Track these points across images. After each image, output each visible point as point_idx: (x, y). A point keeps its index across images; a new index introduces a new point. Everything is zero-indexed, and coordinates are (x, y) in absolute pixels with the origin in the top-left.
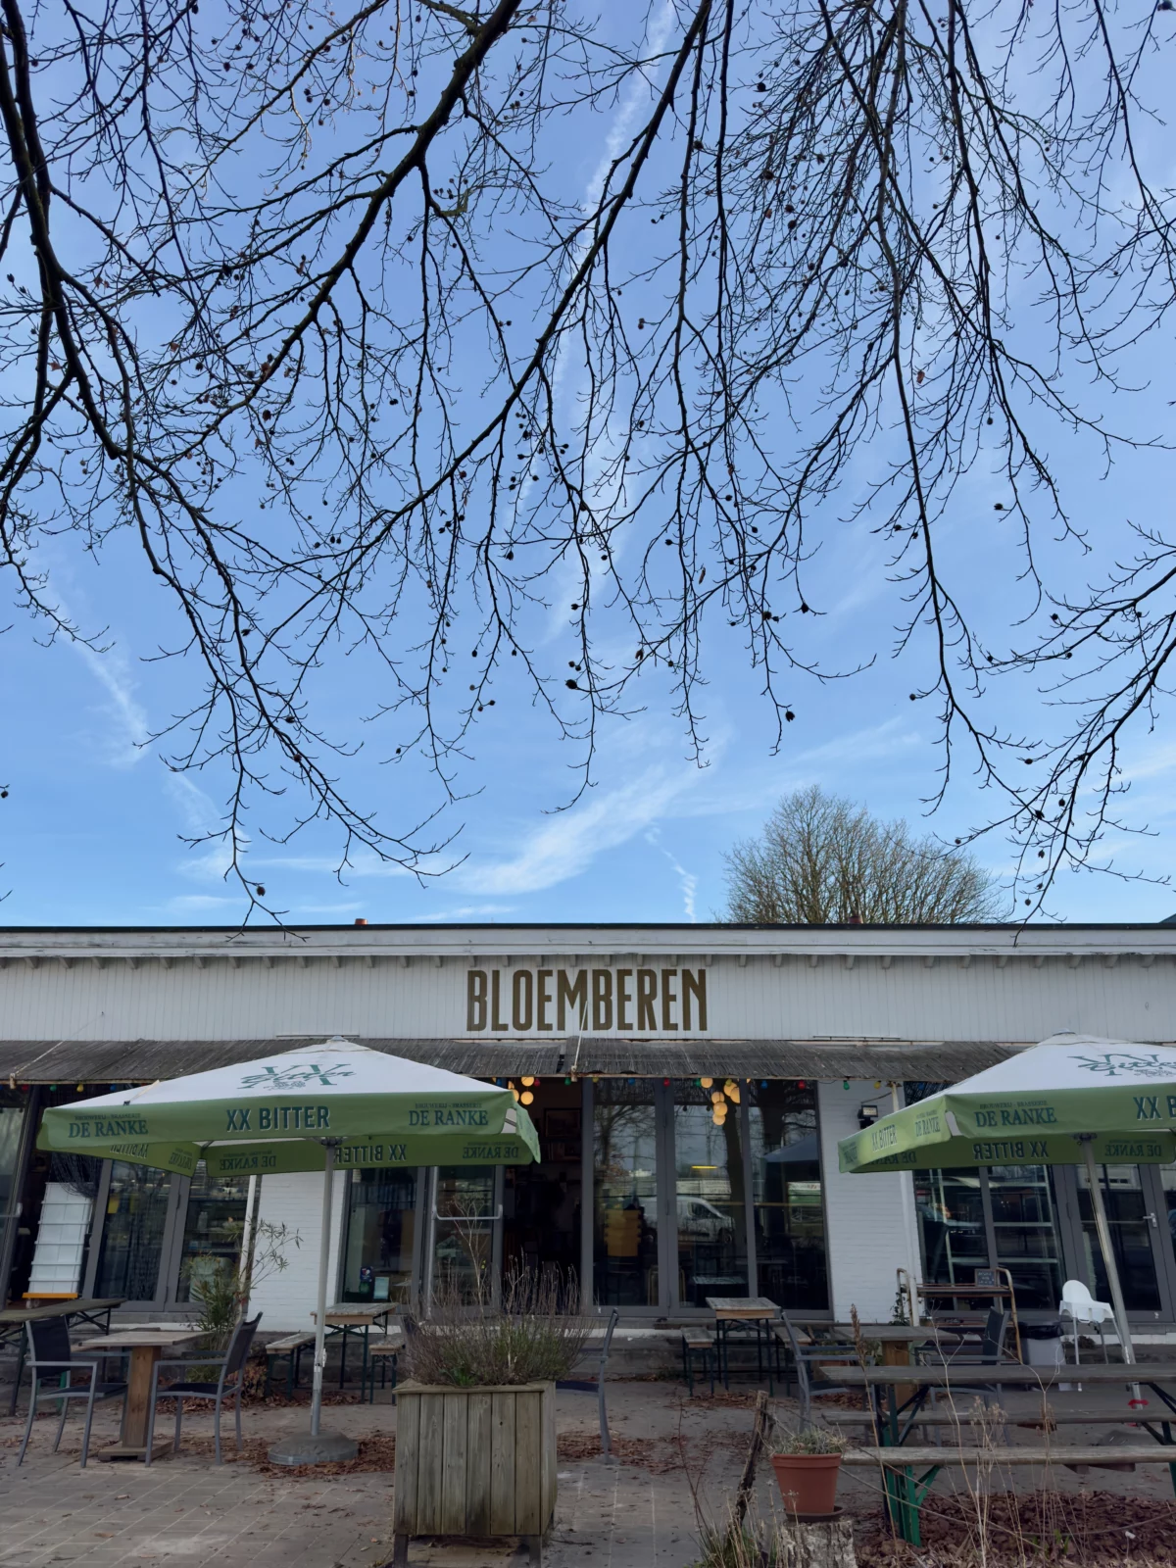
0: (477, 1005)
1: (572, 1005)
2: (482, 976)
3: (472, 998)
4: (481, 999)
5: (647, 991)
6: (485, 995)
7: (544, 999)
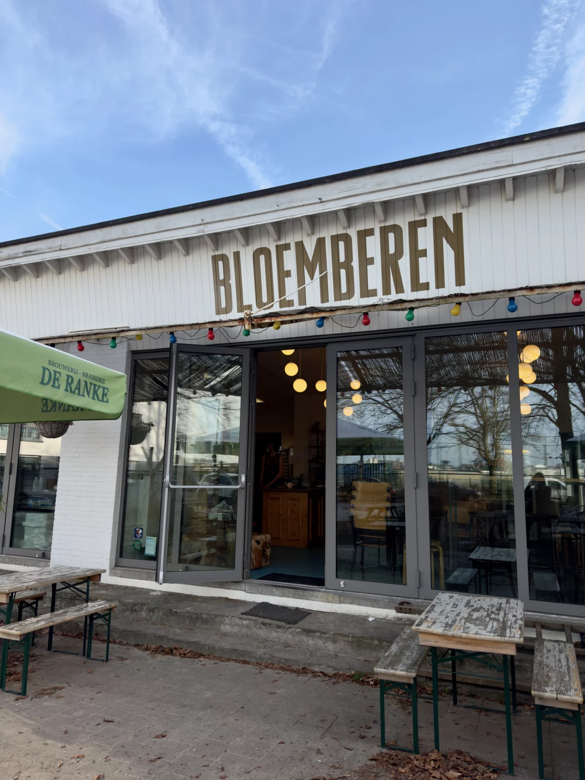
0: (222, 289)
1: (312, 277)
2: (224, 258)
3: (217, 283)
4: (225, 283)
5: (392, 250)
6: (229, 278)
7: (284, 275)
